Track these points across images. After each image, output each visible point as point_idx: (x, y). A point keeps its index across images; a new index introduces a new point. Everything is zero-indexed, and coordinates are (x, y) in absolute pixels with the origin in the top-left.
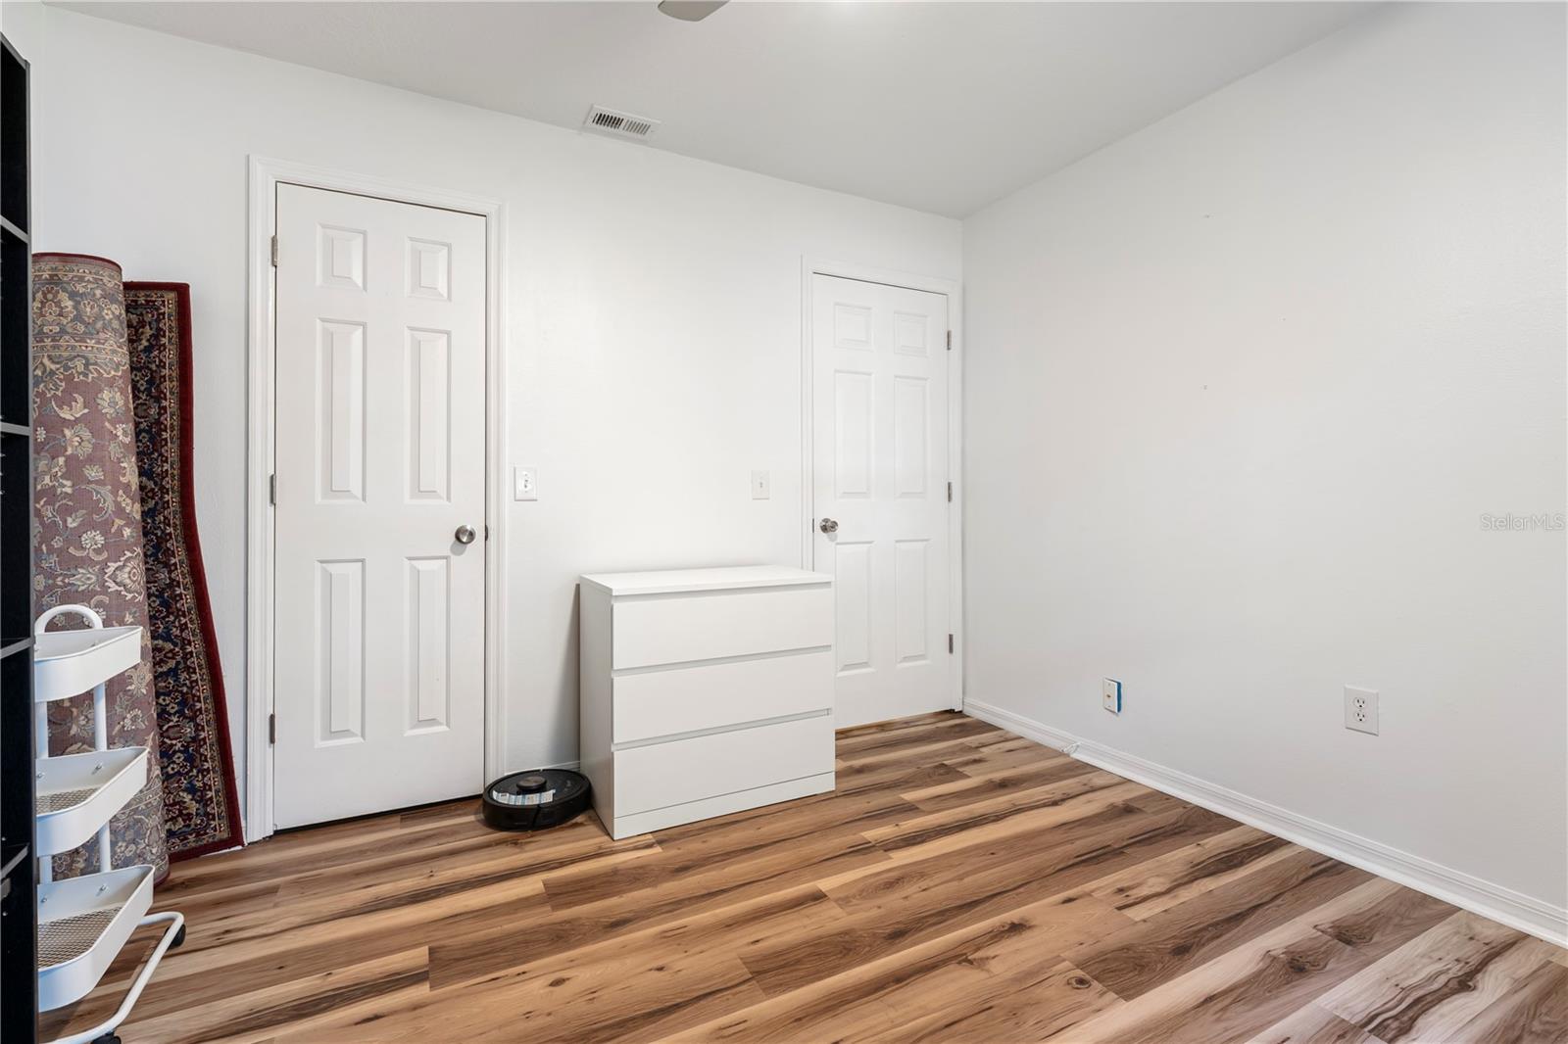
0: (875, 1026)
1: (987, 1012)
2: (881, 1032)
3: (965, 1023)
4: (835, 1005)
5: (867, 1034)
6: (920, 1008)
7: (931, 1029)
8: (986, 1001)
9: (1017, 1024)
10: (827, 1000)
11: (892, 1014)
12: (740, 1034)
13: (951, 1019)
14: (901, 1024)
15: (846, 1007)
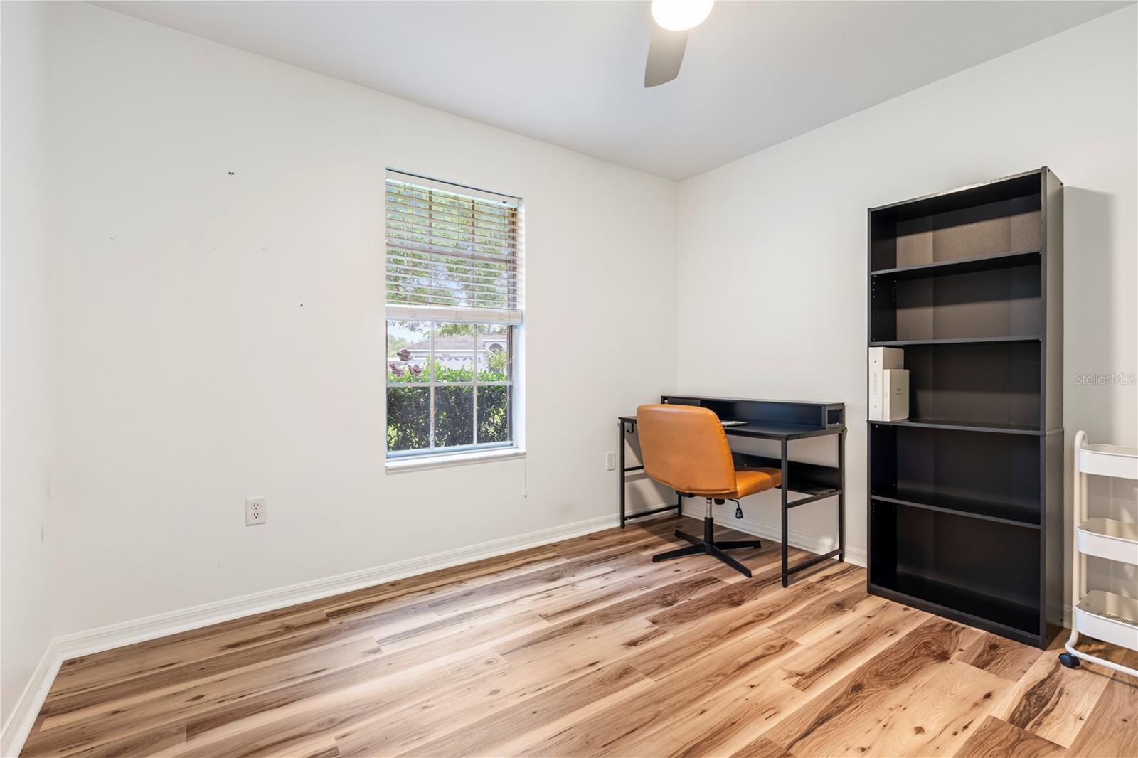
0: (683, 724)
1: (607, 742)
2: (676, 722)
3: (624, 732)
4: (715, 736)
5: (686, 720)
6: (654, 741)
7: (645, 727)
8: (607, 751)
9: (587, 736)
10: (721, 739)
11: (673, 734)
12: (764, 711)
13: (633, 735)
14: (666, 728)
15: (706, 736)
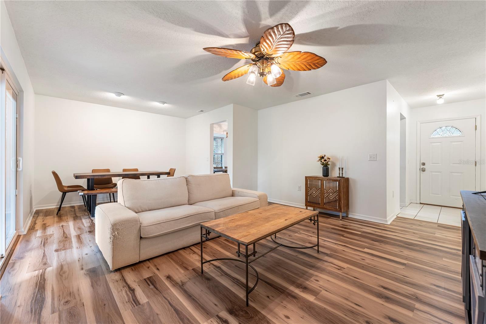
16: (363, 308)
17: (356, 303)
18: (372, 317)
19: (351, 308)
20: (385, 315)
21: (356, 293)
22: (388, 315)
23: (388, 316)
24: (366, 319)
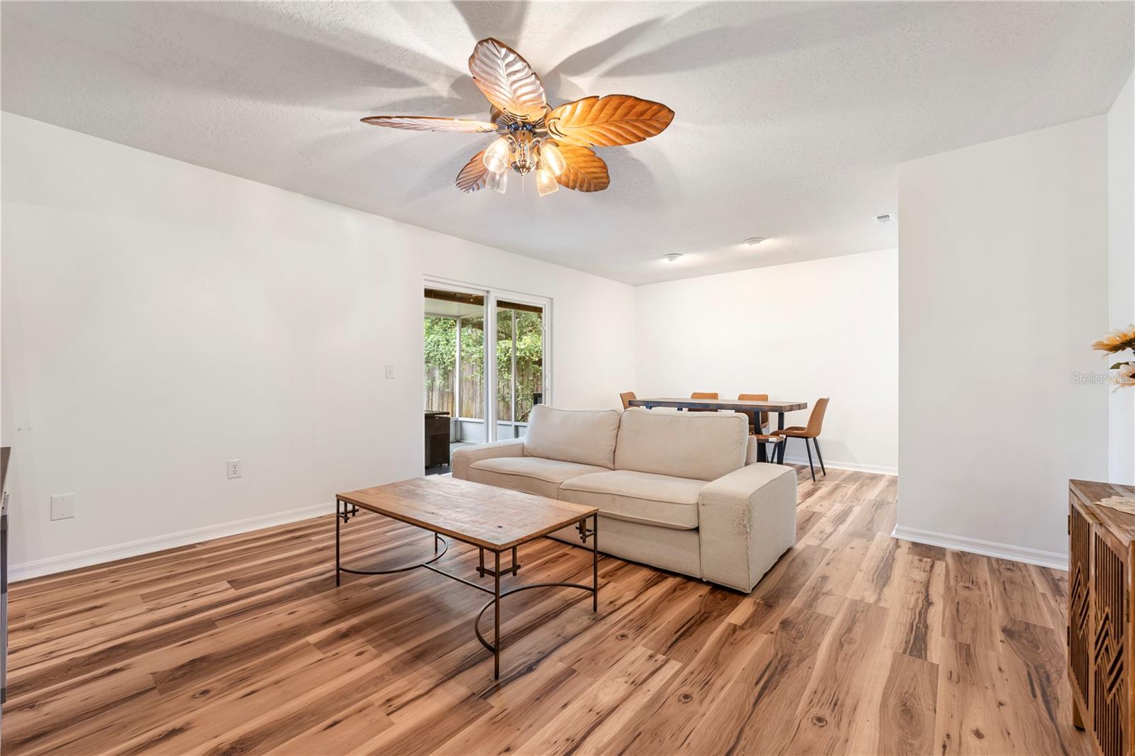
16: (238, 699)
17: (255, 694)
18: (208, 704)
19: (252, 681)
20: (192, 726)
21: (282, 704)
22: (188, 732)
23: (187, 730)
24: (212, 693)
